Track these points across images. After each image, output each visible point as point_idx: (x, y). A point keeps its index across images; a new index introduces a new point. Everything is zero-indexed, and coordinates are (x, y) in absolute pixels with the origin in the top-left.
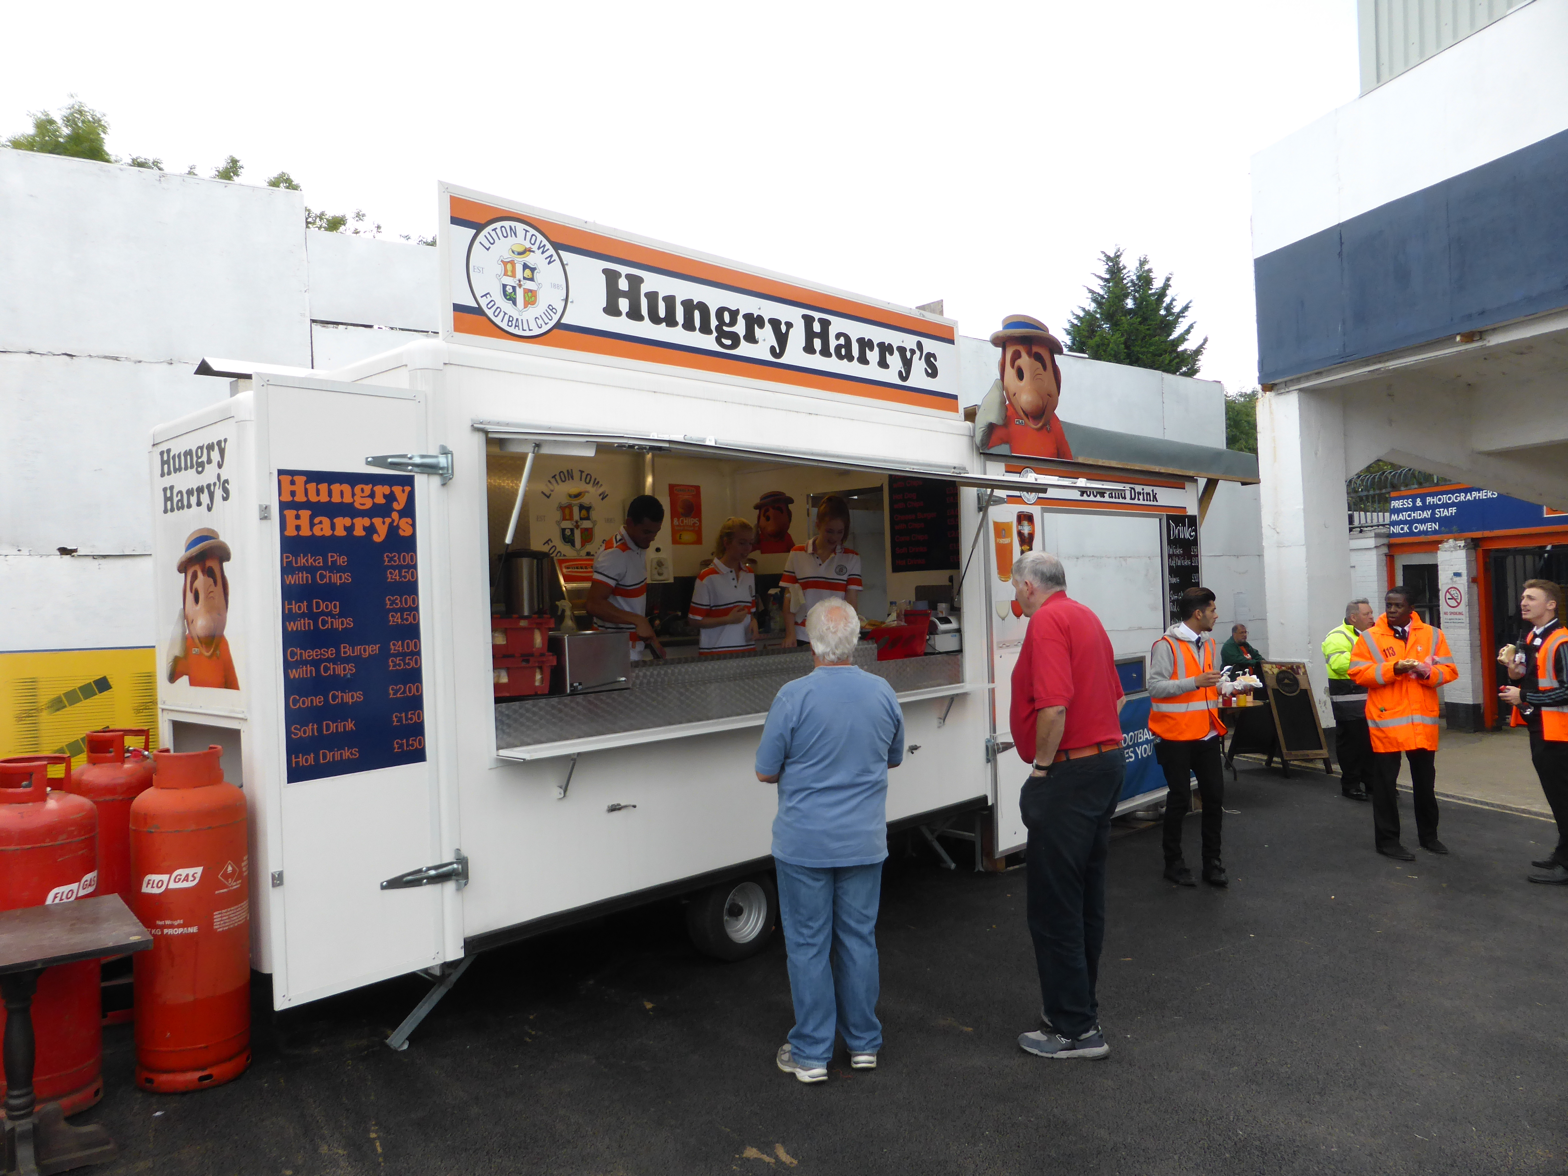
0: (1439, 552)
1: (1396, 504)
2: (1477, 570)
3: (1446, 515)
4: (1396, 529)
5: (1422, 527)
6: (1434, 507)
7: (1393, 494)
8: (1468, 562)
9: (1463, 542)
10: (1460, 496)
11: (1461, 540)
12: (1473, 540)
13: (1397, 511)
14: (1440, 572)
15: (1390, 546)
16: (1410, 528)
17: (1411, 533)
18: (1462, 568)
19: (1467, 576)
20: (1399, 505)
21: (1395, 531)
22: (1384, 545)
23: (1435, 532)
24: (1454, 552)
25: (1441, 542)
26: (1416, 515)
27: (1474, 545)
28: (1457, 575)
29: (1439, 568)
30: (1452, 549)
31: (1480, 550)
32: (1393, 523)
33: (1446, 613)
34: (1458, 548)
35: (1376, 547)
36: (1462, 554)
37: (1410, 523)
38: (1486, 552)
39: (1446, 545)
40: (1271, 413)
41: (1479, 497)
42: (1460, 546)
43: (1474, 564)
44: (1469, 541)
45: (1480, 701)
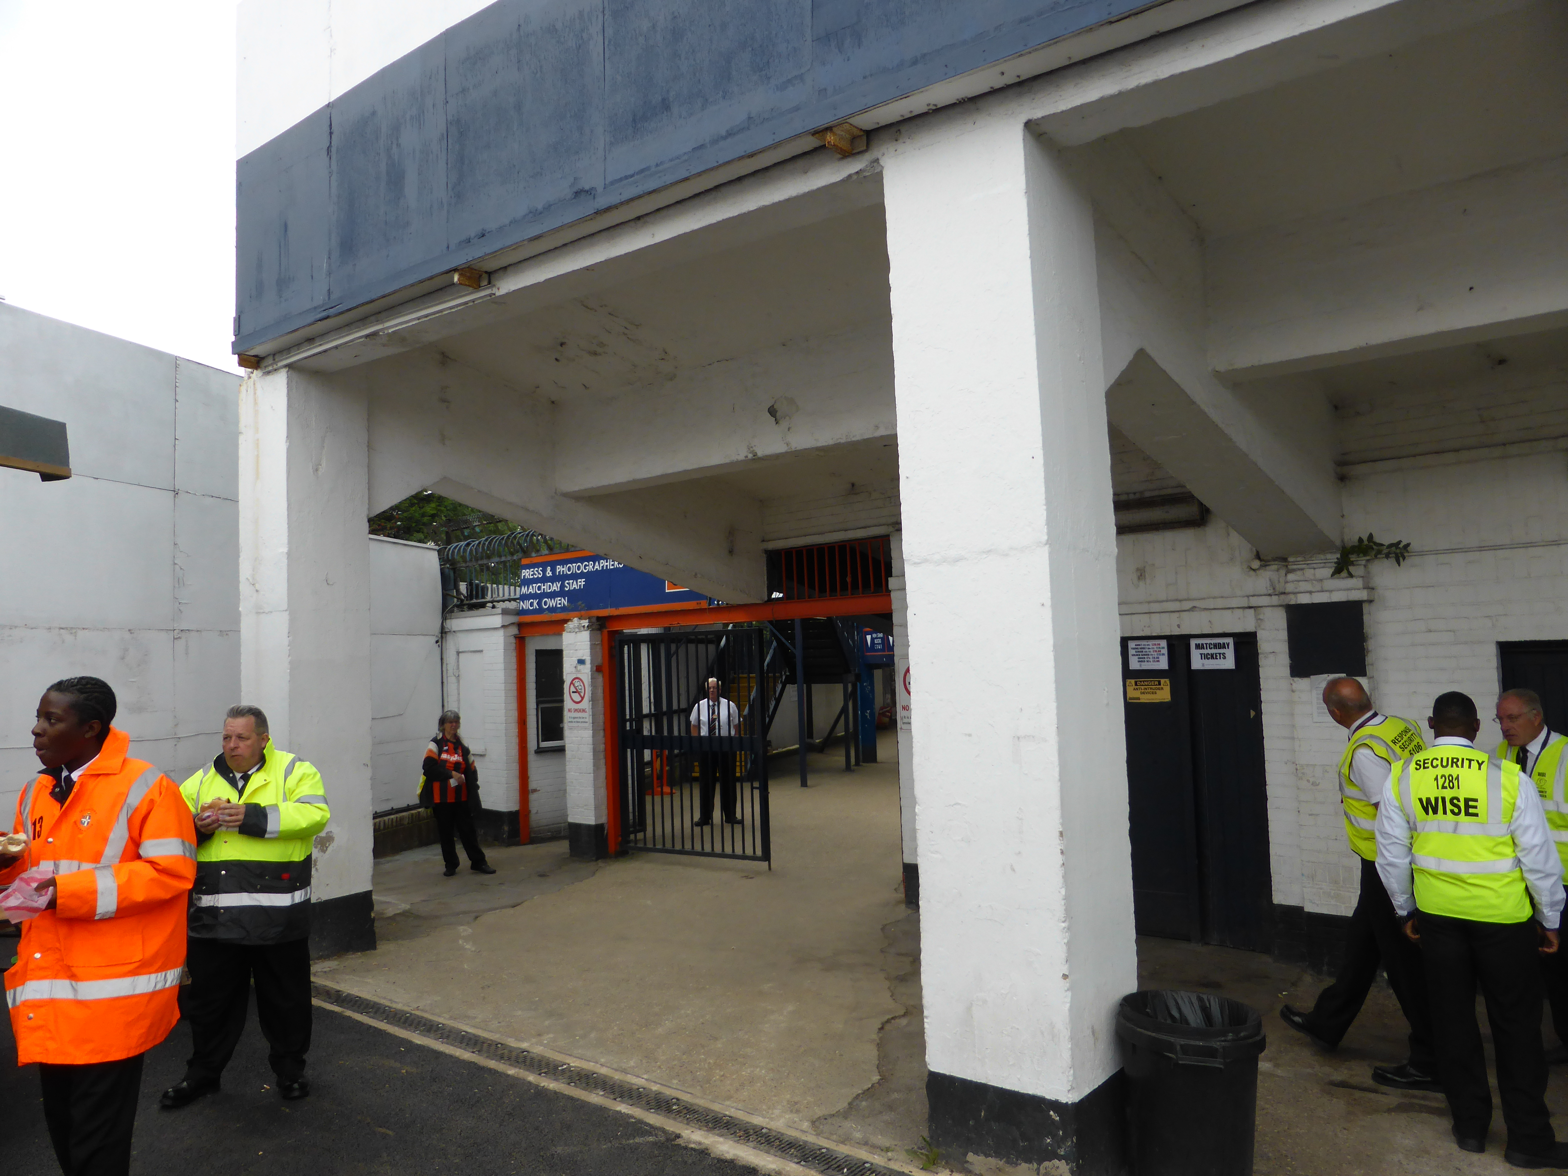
0: (564, 634)
1: (526, 573)
2: (603, 657)
3: (574, 588)
4: (525, 605)
5: (551, 603)
6: (563, 578)
7: (525, 561)
8: (593, 647)
9: (587, 621)
10: (588, 566)
11: (586, 619)
12: (599, 619)
13: (528, 582)
14: (565, 659)
15: (520, 626)
16: (539, 604)
17: (540, 610)
18: (586, 654)
19: (591, 664)
20: (529, 575)
21: (525, 607)
22: (513, 624)
23: (564, 609)
24: (578, 634)
25: (566, 621)
26: (546, 587)
27: (599, 625)
28: (581, 662)
29: (564, 653)
30: (577, 630)
31: (605, 631)
32: (524, 598)
33: (569, 710)
34: (582, 629)
35: (503, 626)
36: (585, 636)
37: (539, 597)
38: (612, 634)
39: (570, 625)
40: (255, 403)
41: (607, 566)
42: (584, 626)
43: (599, 649)
44: (594, 620)
45: (604, 820)
